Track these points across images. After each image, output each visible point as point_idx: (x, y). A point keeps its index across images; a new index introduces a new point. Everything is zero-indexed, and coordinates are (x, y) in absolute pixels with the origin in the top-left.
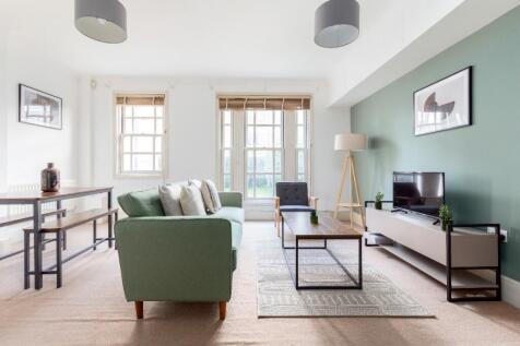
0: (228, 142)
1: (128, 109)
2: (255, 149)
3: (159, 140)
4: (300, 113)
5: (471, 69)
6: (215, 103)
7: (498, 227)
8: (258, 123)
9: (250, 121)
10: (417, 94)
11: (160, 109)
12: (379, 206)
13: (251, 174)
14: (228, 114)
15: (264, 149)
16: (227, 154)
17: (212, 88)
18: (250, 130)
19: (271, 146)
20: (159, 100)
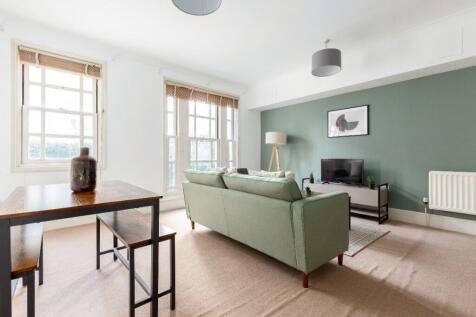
4: (229, 109)
5: (369, 106)
6: (162, 88)
7: (387, 185)
8: (197, 114)
9: (191, 111)
10: (331, 113)
14: (171, 100)
17: (161, 72)
18: (191, 120)
19: (208, 137)
20: (94, 70)
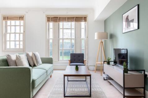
0: (51, 36)
1: (9, 22)
2: (63, 39)
3: (21, 35)
5: (138, 5)
7: (144, 71)
8: (64, 28)
9: (61, 27)
10: (123, 15)
11: (22, 22)
12: (109, 63)
13: (61, 50)
14: (51, 24)
15: (67, 39)
16: (51, 41)
17: (44, 13)
18: (61, 30)
19: (70, 38)
20: (21, 18)
